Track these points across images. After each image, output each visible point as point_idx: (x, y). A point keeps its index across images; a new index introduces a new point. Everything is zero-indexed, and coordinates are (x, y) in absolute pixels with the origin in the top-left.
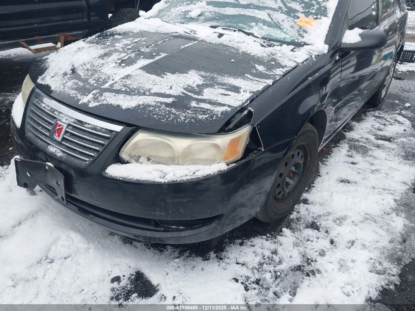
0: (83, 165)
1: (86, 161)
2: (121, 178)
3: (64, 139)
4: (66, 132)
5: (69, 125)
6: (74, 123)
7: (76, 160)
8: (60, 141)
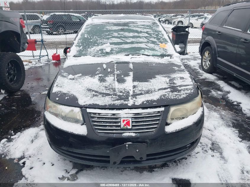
0: (153, 134)
1: (153, 131)
2: (174, 131)
3: (133, 126)
4: (132, 122)
5: (132, 118)
6: (135, 115)
7: (146, 133)
8: (131, 128)
